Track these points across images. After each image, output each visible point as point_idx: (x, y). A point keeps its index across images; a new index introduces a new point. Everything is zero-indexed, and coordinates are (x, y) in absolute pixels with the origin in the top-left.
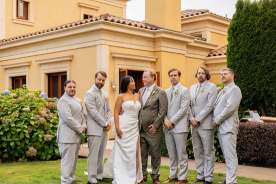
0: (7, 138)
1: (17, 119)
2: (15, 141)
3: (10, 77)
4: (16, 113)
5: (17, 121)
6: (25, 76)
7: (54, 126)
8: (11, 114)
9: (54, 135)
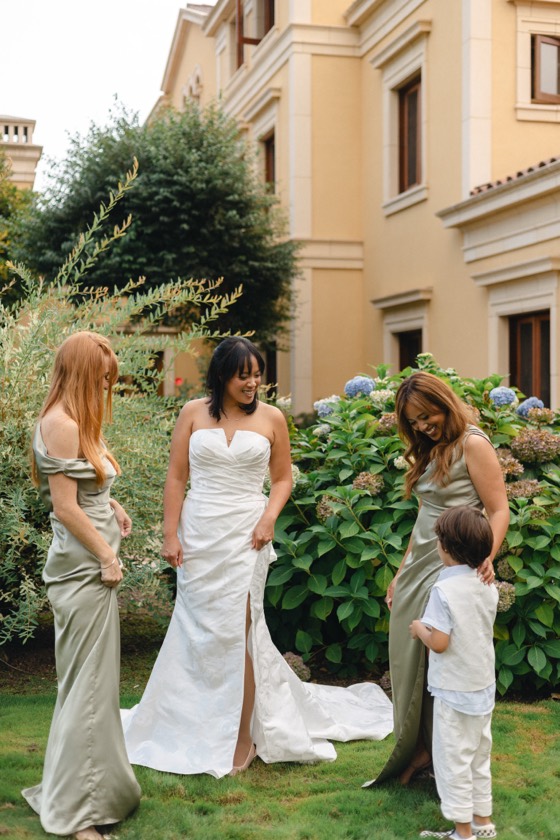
0: (330, 584)
1: (370, 506)
2: (358, 603)
3: (503, 317)
4: (371, 479)
5: (372, 513)
6: (546, 313)
7: (531, 543)
8: (349, 481)
9: (525, 583)
